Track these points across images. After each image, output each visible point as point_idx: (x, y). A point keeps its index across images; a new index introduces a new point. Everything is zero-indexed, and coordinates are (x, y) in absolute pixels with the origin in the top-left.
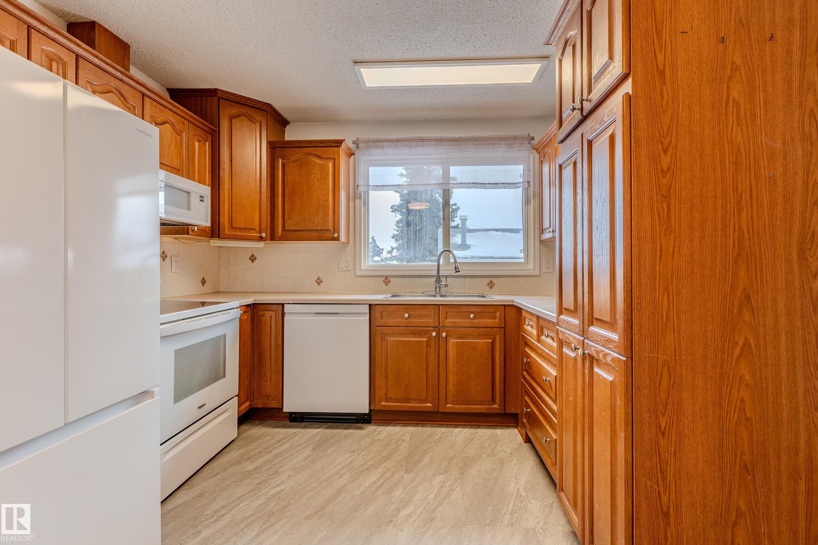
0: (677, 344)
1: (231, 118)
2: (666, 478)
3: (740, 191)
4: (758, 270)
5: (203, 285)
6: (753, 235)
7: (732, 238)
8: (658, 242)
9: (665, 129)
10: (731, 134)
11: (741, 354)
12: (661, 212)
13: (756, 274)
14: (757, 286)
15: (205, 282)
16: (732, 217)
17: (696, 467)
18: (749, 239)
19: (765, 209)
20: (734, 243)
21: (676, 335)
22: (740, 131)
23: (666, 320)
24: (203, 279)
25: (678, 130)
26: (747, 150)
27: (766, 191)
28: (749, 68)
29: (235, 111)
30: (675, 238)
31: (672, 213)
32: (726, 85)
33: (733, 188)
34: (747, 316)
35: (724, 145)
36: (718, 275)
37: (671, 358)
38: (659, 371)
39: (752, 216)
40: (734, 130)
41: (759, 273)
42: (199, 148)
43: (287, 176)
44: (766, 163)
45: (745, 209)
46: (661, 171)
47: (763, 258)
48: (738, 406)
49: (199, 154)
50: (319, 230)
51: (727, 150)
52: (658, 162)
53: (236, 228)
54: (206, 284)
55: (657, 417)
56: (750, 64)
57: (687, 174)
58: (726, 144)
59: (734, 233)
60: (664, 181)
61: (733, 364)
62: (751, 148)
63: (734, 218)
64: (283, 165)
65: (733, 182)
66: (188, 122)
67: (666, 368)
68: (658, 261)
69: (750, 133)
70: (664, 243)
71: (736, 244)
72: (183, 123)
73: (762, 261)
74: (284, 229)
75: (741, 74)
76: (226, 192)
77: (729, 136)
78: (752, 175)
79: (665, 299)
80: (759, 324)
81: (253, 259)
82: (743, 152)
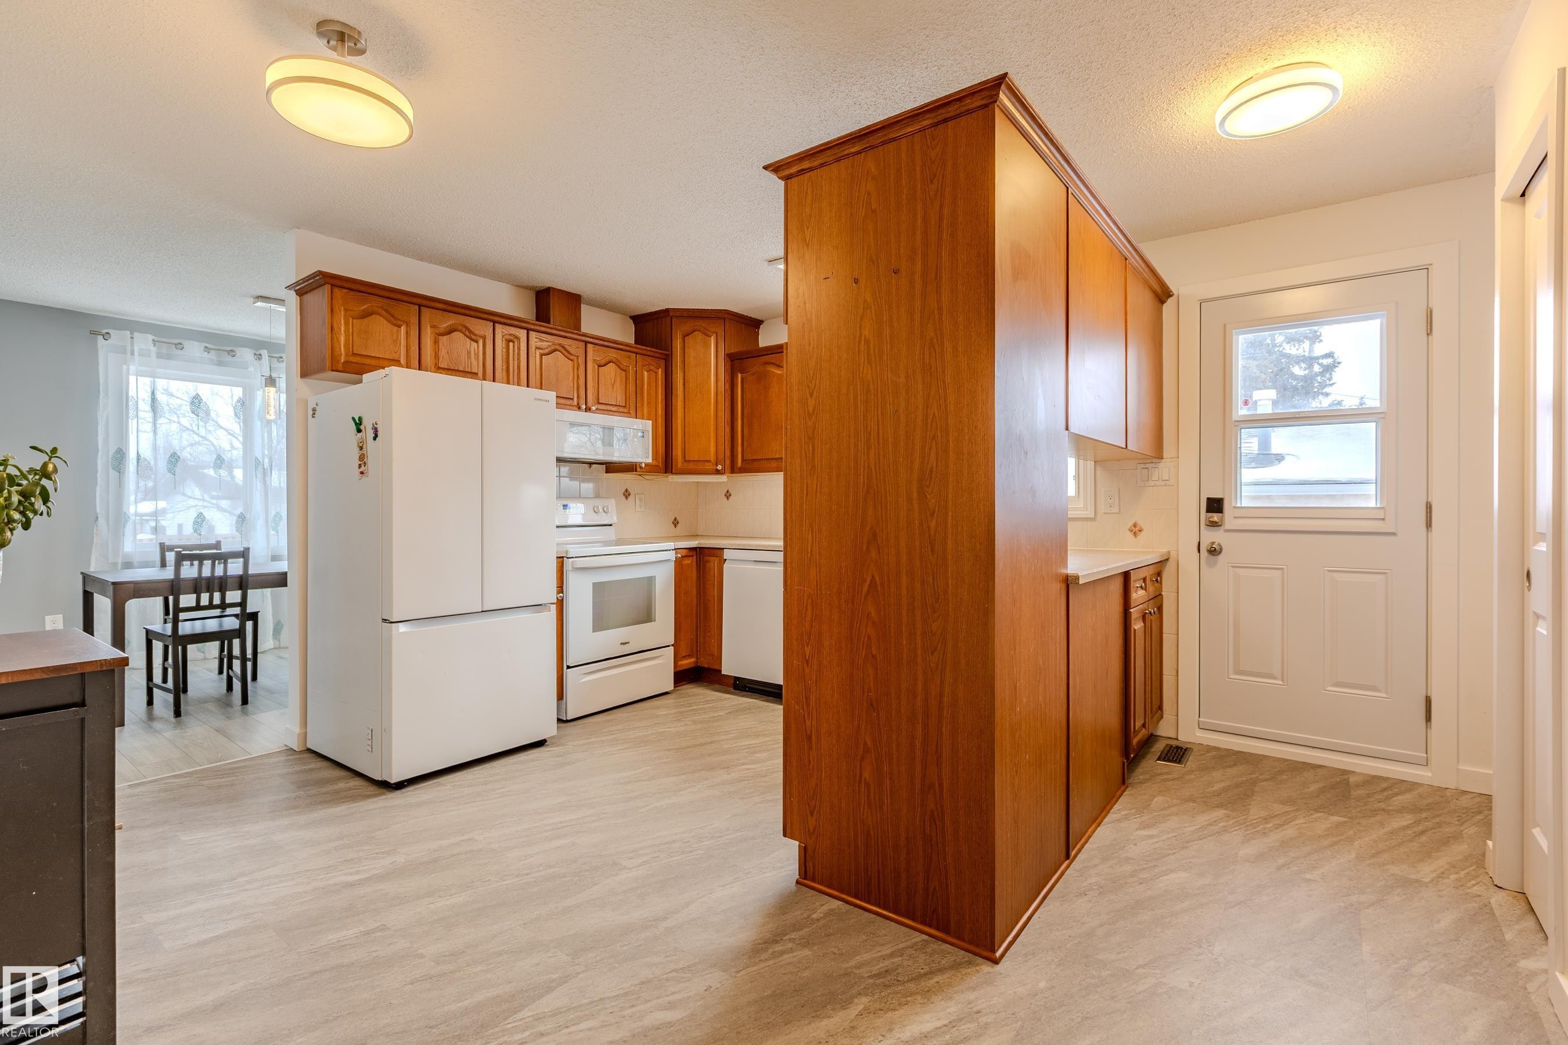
0: (818, 579)
1: (685, 336)
2: (810, 705)
3: (869, 429)
4: (883, 508)
5: (675, 526)
6: (880, 473)
7: (862, 476)
8: (805, 481)
9: (811, 373)
10: (863, 372)
11: (868, 591)
12: (807, 453)
13: (882, 512)
14: (883, 524)
15: (678, 523)
16: (862, 455)
17: (832, 698)
18: (876, 476)
19: (890, 446)
20: (864, 481)
21: (818, 570)
22: (869, 369)
23: (811, 555)
24: (675, 519)
25: (821, 373)
26: (876, 387)
27: (891, 427)
28: (878, 304)
29: (687, 327)
30: (818, 477)
31: (816, 452)
32: (859, 324)
33: (864, 426)
34: (873, 554)
35: (856, 384)
36: (850, 513)
37: (814, 591)
38: (805, 603)
39: (879, 453)
40: (865, 368)
41: (884, 511)
42: (649, 378)
43: (746, 394)
44: (891, 399)
45: (873, 447)
46: (808, 414)
47: (888, 495)
48: (865, 642)
49: (649, 385)
50: (777, 458)
51: (859, 389)
52: (806, 406)
53: (689, 461)
54: (679, 526)
55: (803, 647)
56: (879, 300)
57: (828, 415)
58: (858, 383)
59: (864, 471)
60: (810, 423)
61: (862, 601)
62: (879, 386)
63: (864, 456)
64: (742, 379)
65: (864, 421)
66: (634, 355)
67: (810, 601)
68: (804, 499)
69: (878, 370)
70: (809, 482)
71: (866, 482)
72: (629, 357)
73: (886, 498)
74: (743, 460)
75: (871, 311)
76: (679, 421)
77: (861, 375)
78: (880, 413)
79: (810, 535)
80: (884, 562)
81: (728, 495)
82: (872, 390)
